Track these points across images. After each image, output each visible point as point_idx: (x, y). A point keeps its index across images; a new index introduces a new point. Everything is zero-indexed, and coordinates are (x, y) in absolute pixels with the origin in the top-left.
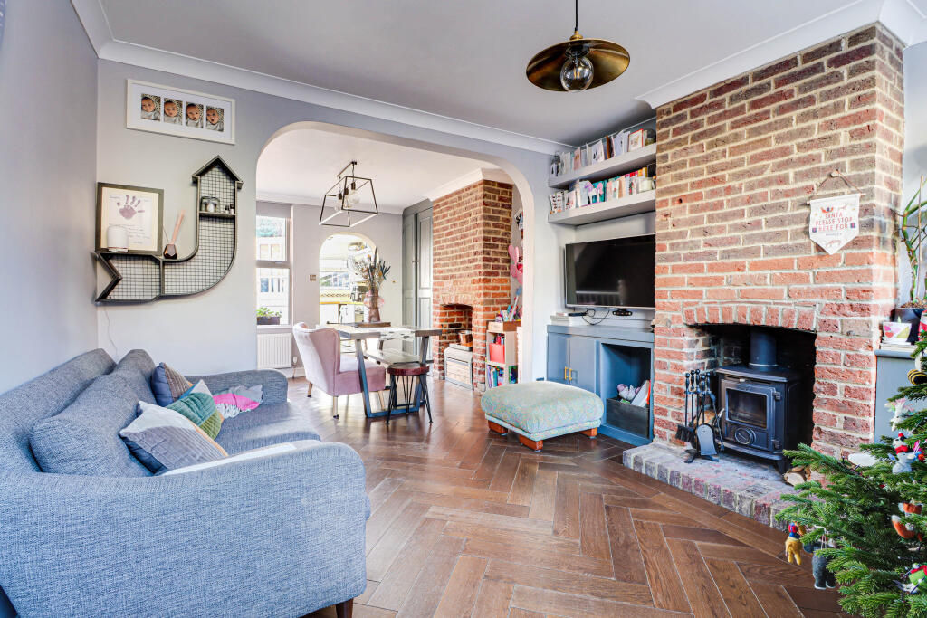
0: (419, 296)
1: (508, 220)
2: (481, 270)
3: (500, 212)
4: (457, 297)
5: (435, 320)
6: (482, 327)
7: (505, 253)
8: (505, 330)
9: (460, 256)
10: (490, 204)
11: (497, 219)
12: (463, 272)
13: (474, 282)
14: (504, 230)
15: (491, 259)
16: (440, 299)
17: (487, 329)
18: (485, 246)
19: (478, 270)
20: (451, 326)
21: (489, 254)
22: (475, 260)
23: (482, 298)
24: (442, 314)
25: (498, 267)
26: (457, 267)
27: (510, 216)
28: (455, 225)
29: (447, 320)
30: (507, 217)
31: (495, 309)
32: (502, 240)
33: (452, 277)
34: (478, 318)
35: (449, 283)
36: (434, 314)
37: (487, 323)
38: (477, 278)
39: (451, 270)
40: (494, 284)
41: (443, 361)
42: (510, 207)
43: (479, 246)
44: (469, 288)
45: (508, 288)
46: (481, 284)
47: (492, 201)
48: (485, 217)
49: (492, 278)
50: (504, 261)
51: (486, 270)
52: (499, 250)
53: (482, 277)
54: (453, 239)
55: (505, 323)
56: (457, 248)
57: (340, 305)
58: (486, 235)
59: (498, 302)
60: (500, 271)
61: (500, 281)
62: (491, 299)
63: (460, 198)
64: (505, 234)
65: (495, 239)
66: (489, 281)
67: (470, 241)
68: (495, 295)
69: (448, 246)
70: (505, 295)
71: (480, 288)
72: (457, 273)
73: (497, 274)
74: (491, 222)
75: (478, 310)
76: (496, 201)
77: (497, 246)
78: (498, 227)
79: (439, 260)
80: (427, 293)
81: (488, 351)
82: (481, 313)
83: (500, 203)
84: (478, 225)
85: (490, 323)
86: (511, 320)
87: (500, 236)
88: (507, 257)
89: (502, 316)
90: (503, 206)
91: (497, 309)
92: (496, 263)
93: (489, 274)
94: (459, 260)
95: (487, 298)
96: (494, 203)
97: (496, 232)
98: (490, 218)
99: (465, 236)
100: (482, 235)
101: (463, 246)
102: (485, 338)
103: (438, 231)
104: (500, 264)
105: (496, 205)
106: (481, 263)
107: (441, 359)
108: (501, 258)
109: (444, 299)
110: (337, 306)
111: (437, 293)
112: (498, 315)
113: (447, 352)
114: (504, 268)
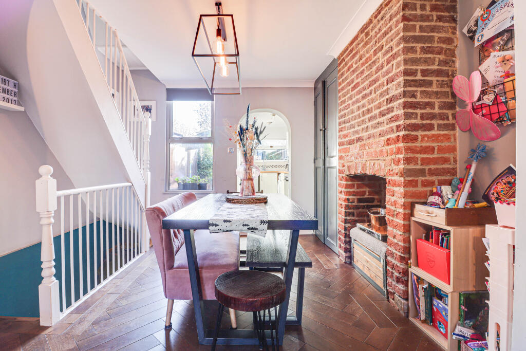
0: (327, 165)
1: (449, 41)
2: (401, 122)
3: (433, 29)
4: (364, 165)
5: (341, 192)
6: (401, 211)
7: (445, 94)
8: (449, 223)
9: (369, 111)
10: (415, 18)
11: (430, 39)
12: (371, 131)
13: (388, 142)
14: (442, 57)
15: (418, 103)
16: (346, 168)
17: (412, 214)
18: (407, 83)
19: (394, 124)
20: (359, 201)
21: (414, 96)
22: (390, 110)
23: (401, 166)
24: (347, 186)
25: (432, 116)
26: (365, 126)
27: (454, 33)
28: (362, 72)
29: (354, 194)
30: (449, 35)
31: (425, 184)
32: (438, 73)
33: (360, 139)
34: (395, 196)
35: (355, 149)
36: (340, 185)
37: (412, 206)
38: (393, 136)
39: (357, 132)
40: (424, 144)
41: (350, 242)
42: (454, 20)
43: (396, 89)
44: (381, 151)
45: (453, 149)
46: (401, 145)
47: (419, 12)
48: (405, 39)
49: (420, 133)
50: (443, 106)
51: (408, 122)
52: (434, 88)
53: (402, 133)
54: (359, 92)
55: (450, 211)
56: (365, 101)
57: (279, 174)
58: (409, 67)
59: (432, 173)
60: (435, 122)
61: (436, 138)
62: (419, 167)
63: (367, 34)
64: (445, 63)
65: (424, 73)
66: (415, 139)
67: (382, 85)
68: (425, 161)
69: (354, 103)
70: (446, 160)
71: (398, 151)
72: (365, 135)
73: (430, 127)
74: (418, 46)
75: (395, 185)
76: (428, 12)
77: (430, 83)
78: (432, 52)
79: (344, 123)
80: (334, 162)
81: (412, 250)
82: (400, 190)
83: (434, 14)
84: (394, 57)
85: (418, 207)
86: (461, 204)
87: (435, 67)
88: (450, 100)
89: (440, 195)
90: (440, 18)
91: (432, 184)
92: (428, 110)
93: (415, 127)
94: (367, 116)
95: (412, 166)
96: (422, 16)
97: (426, 61)
98: (416, 39)
99: (375, 81)
100: (402, 68)
101: (373, 95)
102: (407, 229)
103: (343, 89)
104: (437, 110)
105: (427, 18)
106: (401, 112)
107: (348, 239)
108: (437, 102)
109: (349, 167)
110: (276, 174)
111: (342, 161)
112: (432, 194)
113: (355, 232)
114: (443, 117)
